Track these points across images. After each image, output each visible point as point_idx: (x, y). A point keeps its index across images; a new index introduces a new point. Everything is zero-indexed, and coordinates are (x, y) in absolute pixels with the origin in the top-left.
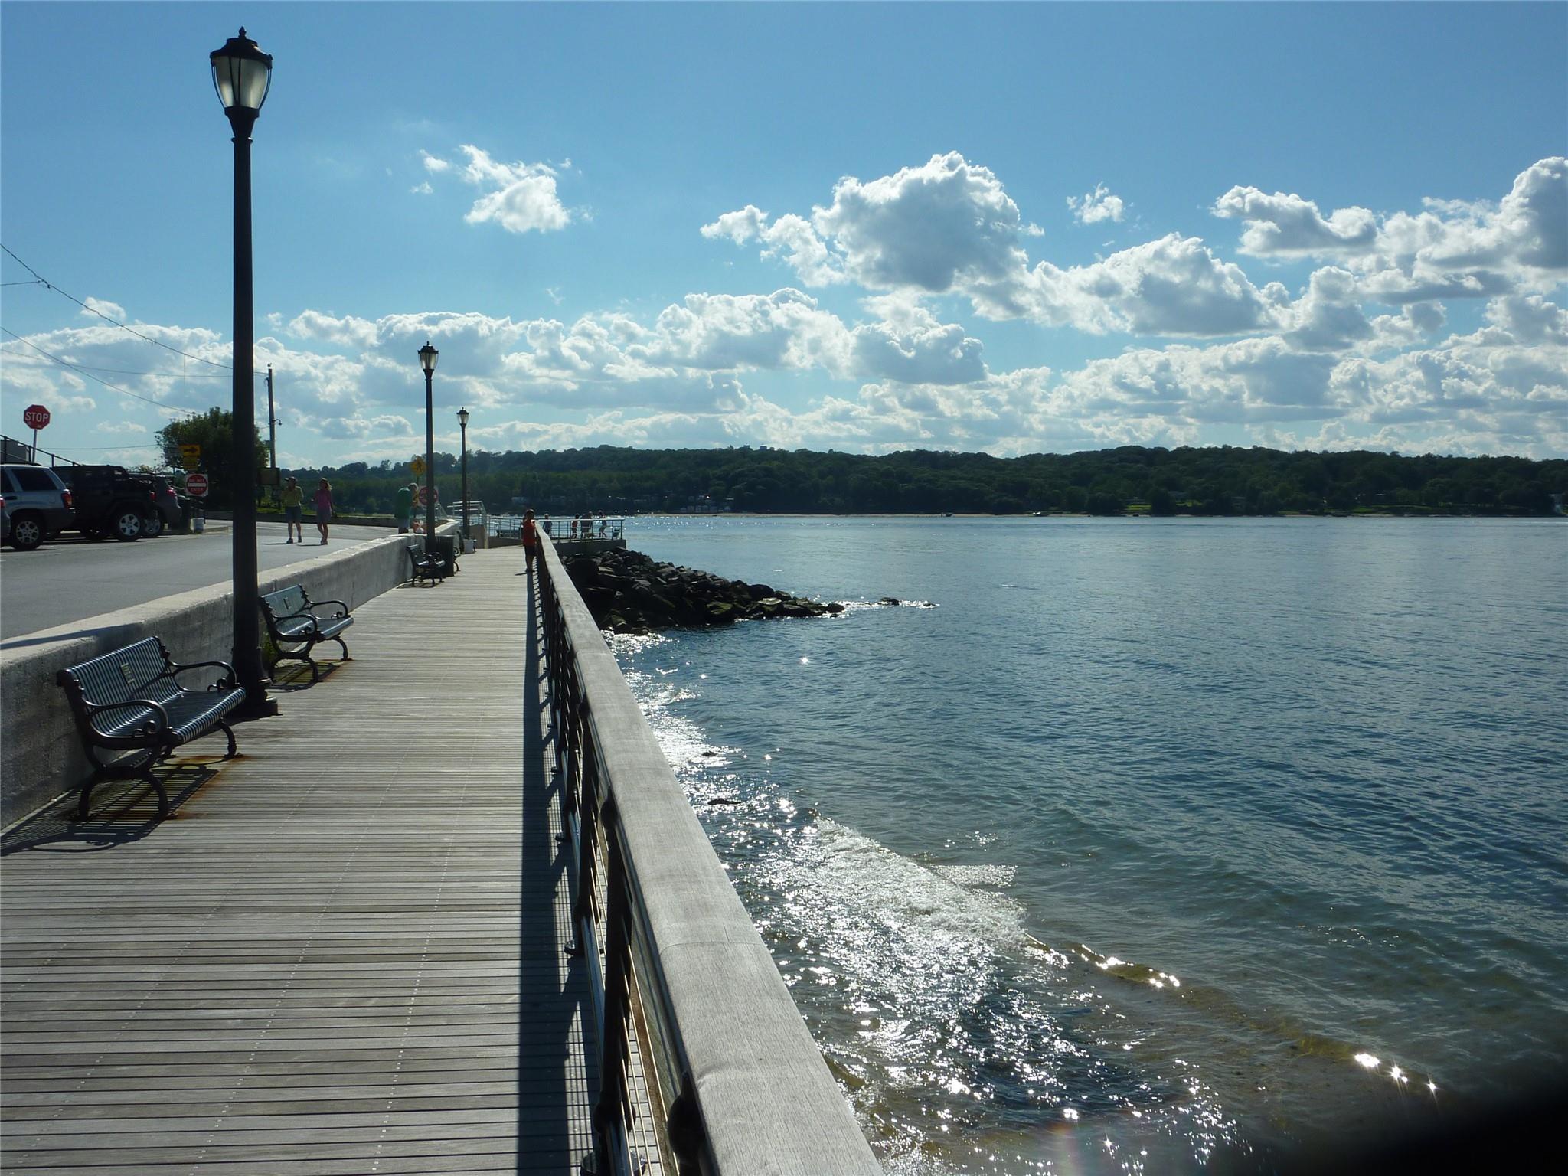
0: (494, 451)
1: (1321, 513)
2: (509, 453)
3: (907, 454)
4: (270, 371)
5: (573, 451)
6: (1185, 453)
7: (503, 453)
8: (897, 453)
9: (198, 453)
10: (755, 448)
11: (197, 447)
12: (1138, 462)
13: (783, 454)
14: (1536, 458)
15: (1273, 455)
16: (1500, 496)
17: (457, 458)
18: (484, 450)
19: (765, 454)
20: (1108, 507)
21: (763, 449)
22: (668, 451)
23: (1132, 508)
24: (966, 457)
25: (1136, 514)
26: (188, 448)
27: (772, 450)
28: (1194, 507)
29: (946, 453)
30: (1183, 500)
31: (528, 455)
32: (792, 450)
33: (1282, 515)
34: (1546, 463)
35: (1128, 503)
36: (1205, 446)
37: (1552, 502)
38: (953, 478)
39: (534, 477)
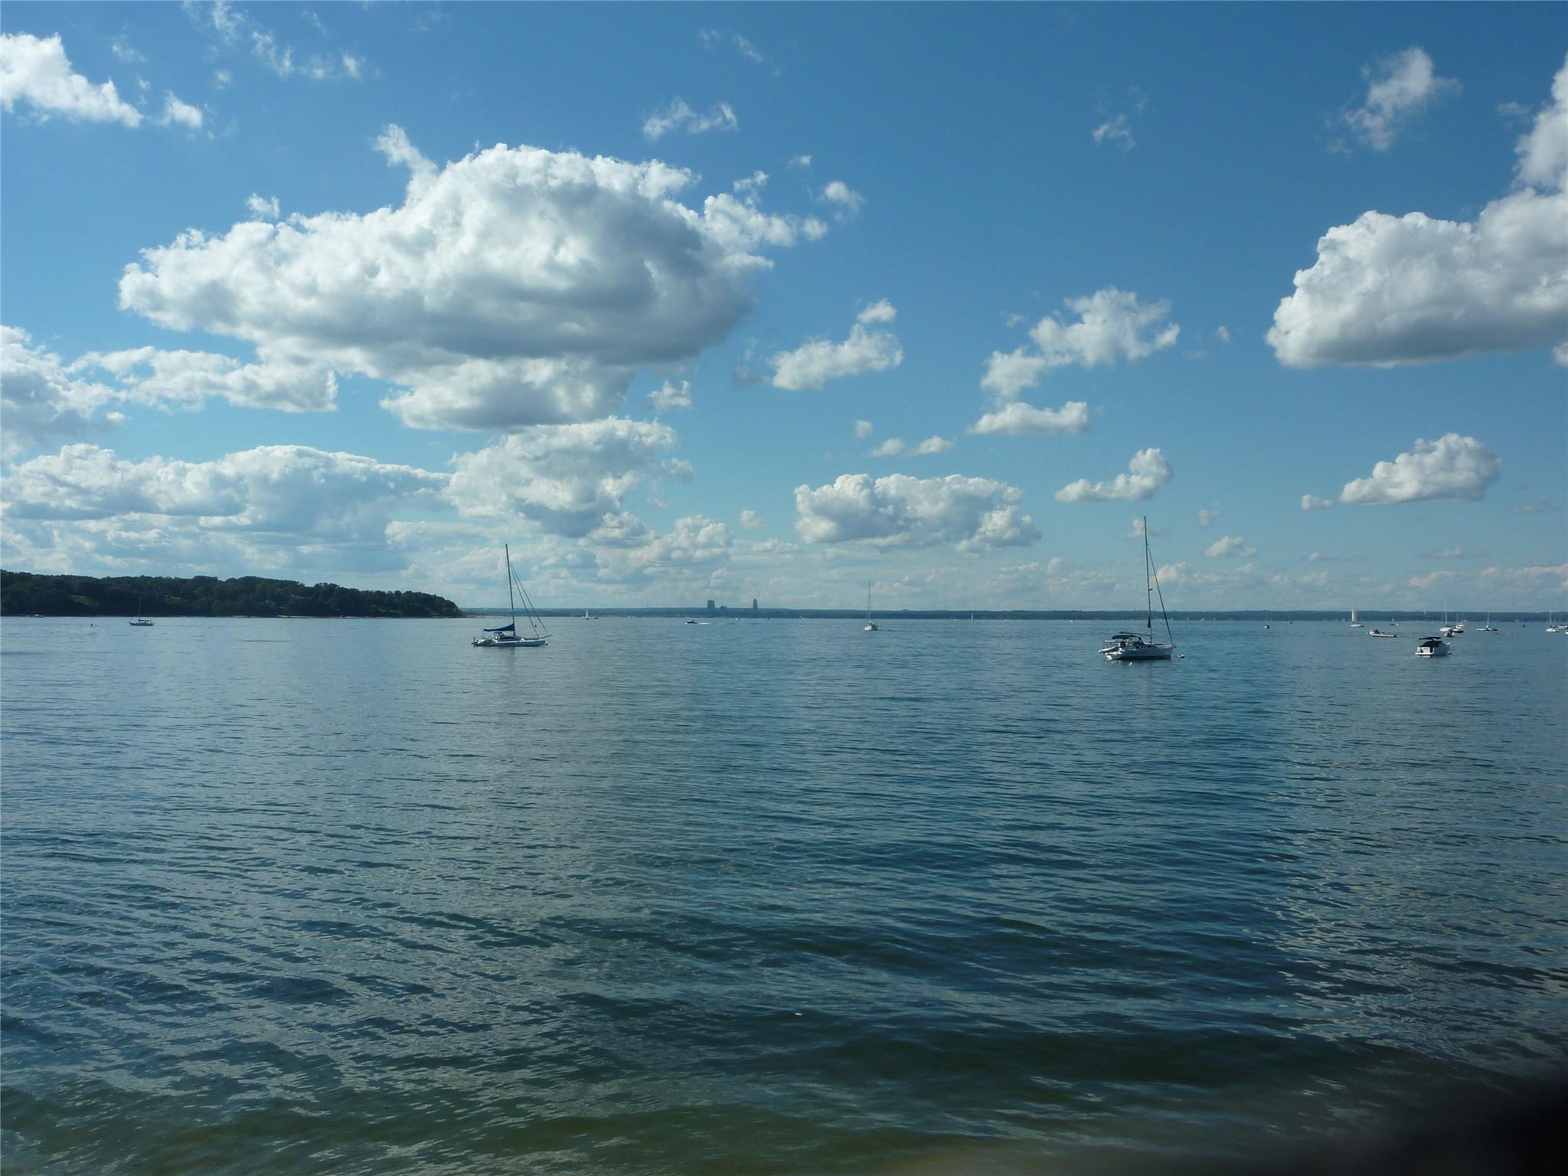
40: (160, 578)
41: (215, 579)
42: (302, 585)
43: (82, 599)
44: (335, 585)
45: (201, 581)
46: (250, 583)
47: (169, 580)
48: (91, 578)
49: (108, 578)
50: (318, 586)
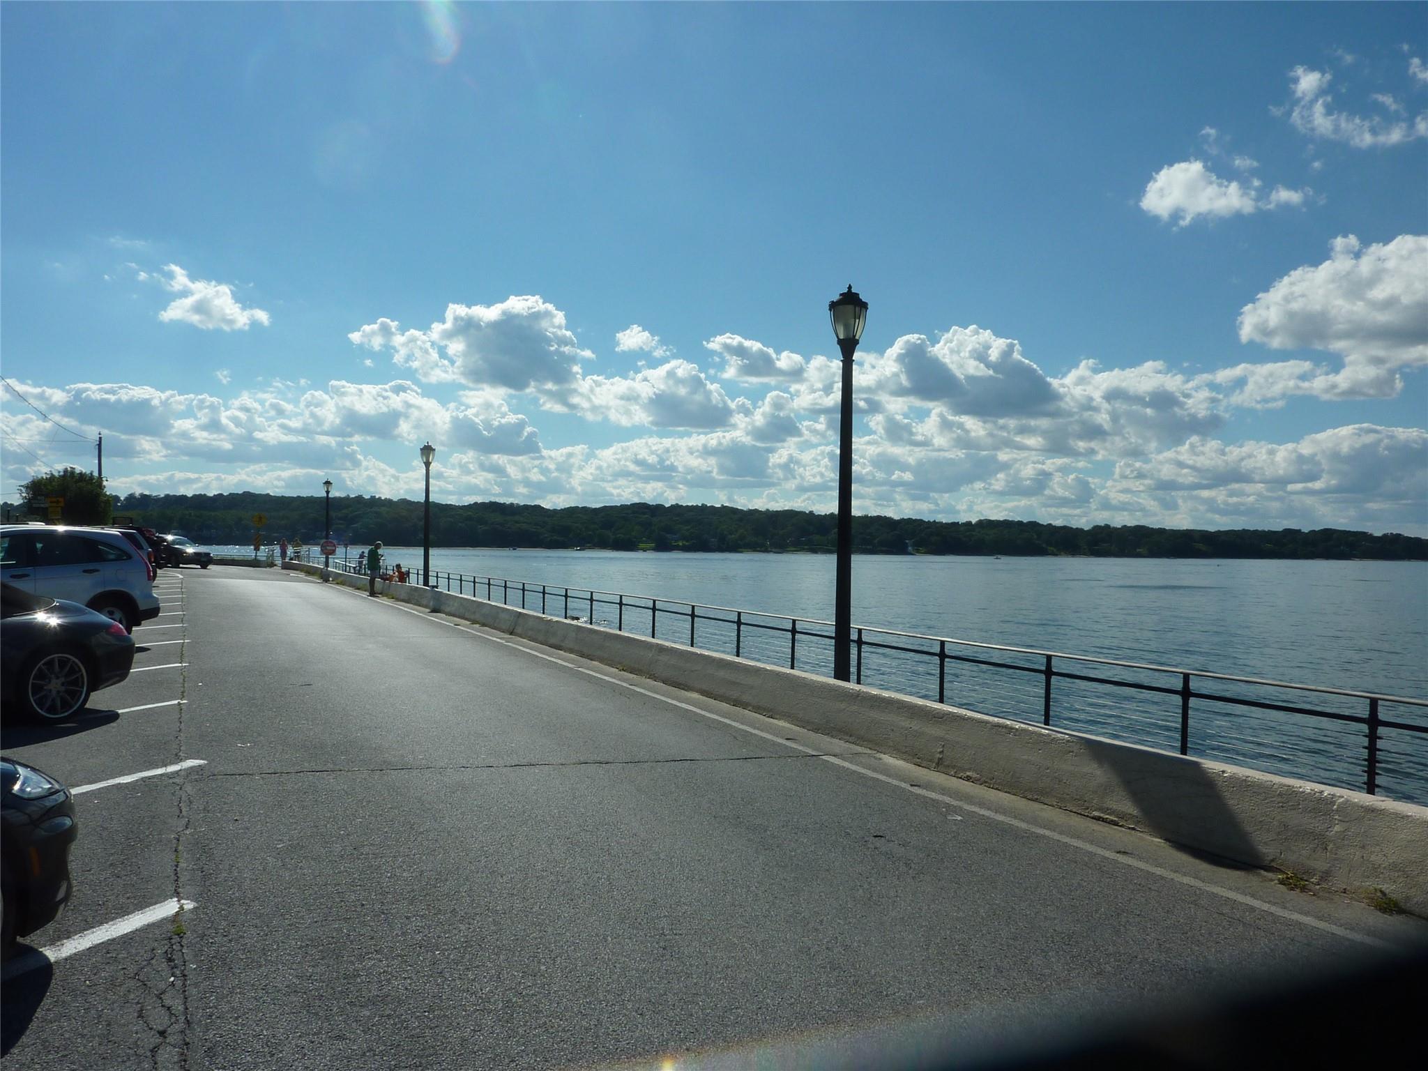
0: (154, 494)
1: (766, 551)
2: (167, 496)
3: (483, 504)
4: (100, 438)
5: (221, 495)
6: (676, 508)
7: (162, 496)
8: (476, 503)
9: (62, 504)
10: (367, 497)
11: (61, 499)
12: (644, 514)
13: (389, 502)
14: (896, 517)
15: (734, 511)
16: (876, 541)
17: (122, 499)
18: (147, 493)
19: (375, 502)
20: (626, 544)
21: (373, 498)
22: (299, 497)
23: (642, 545)
24: (526, 507)
25: (645, 551)
26: (54, 500)
27: (380, 498)
28: (684, 545)
29: (512, 504)
30: (676, 541)
31: (183, 498)
32: (395, 499)
33: (741, 552)
34: (903, 520)
35: (639, 542)
36: (690, 504)
37: (906, 546)
38: (517, 522)
39: (190, 515)
40: (1257, 530)
41: (1299, 531)
42: (1371, 535)
43: (1201, 546)
44: (1400, 535)
45: (1288, 532)
46: (1328, 534)
47: (1264, 531)
48: (1207, 531)
49: (1219, 531)
50: (1385, 536)
